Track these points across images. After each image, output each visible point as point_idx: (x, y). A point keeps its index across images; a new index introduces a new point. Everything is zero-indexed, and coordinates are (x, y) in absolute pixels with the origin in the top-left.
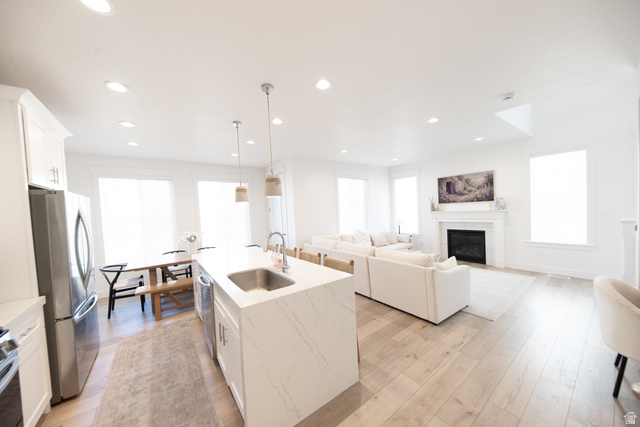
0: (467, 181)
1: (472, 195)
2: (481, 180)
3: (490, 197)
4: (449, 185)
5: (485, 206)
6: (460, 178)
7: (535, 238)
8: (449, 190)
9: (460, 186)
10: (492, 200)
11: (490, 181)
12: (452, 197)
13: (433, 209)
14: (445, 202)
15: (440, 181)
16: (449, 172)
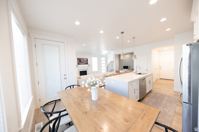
0: (84, 60)
1: (84, 63)
2: (86, 60)
3: (87, 64)
4: (80, 60)
5: (86, 65)
6: (82, 59)
7: (93, 71)
8: (80, 61)
9: (82, 61)
10: (88, 64)
11: (87, 60)
12: (81, 63)
13: (77, 66)
14: (79, 64)
15: (78, 59)
16: (80, 57)
